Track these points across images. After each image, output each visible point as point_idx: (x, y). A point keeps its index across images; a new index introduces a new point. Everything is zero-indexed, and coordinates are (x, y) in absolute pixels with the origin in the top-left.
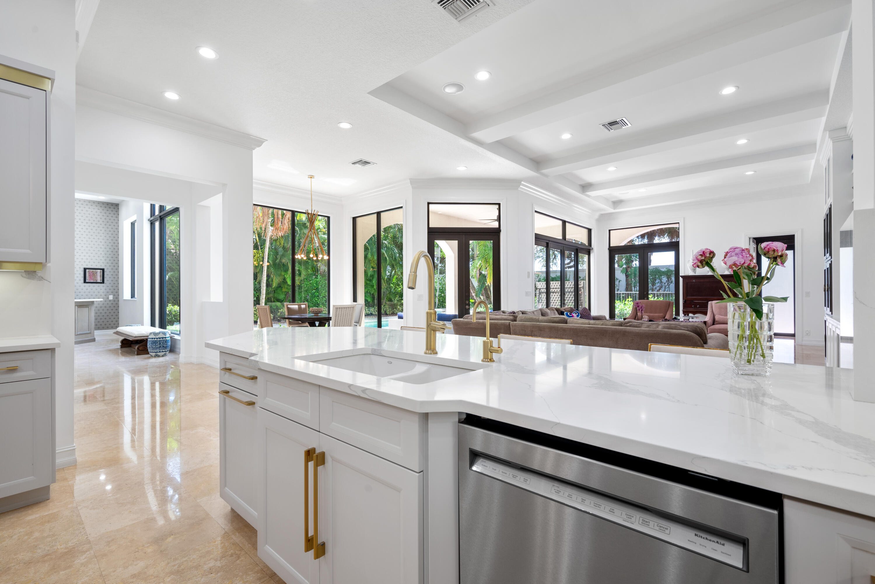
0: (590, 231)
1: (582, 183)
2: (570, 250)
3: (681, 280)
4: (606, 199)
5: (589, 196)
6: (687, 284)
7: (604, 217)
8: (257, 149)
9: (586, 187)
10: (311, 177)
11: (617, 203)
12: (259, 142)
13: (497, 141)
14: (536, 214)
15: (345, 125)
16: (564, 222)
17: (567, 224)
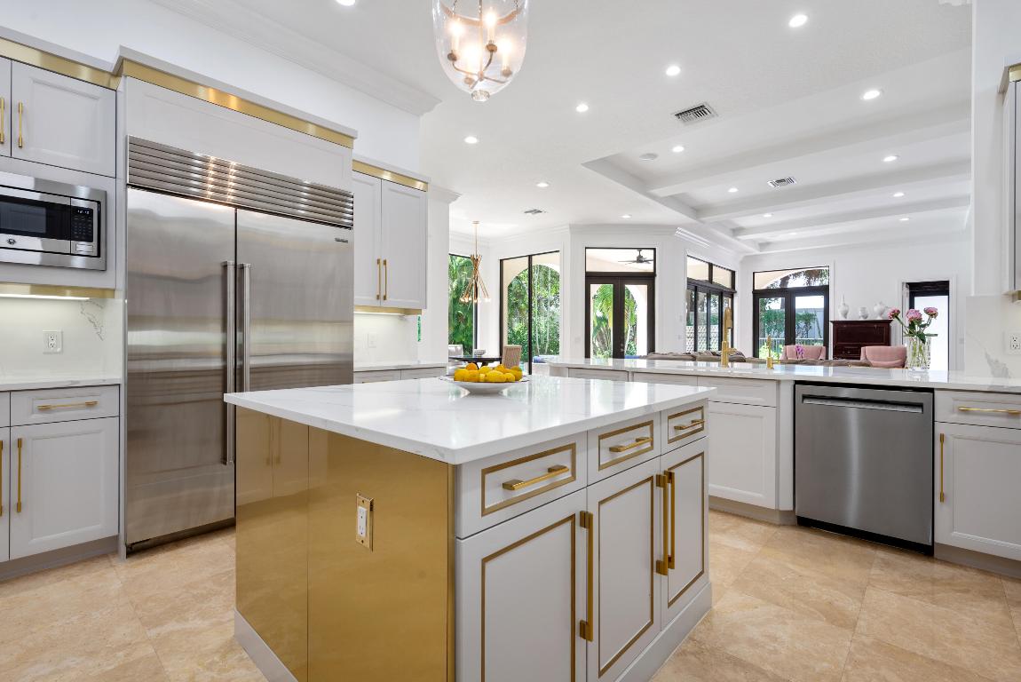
0: (733, 273)
1: (734, 227)
2: (716, 294)
3: (831, 325)
4: (753, 241)
5: (739, 240)
6: (837, 330)
7: (748, 259)
8: (454, 203)
9: (737, 231)
10: (477, 223)
11: (764, 245)
12: (455, 197)
13: (671, 196)
14: (689, 258)
15: (543, 185)
16: (711, 266)
17: (714, 267)
